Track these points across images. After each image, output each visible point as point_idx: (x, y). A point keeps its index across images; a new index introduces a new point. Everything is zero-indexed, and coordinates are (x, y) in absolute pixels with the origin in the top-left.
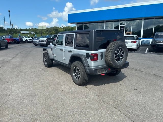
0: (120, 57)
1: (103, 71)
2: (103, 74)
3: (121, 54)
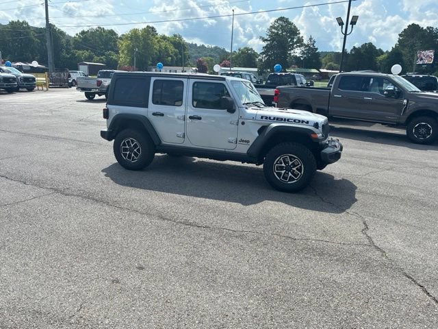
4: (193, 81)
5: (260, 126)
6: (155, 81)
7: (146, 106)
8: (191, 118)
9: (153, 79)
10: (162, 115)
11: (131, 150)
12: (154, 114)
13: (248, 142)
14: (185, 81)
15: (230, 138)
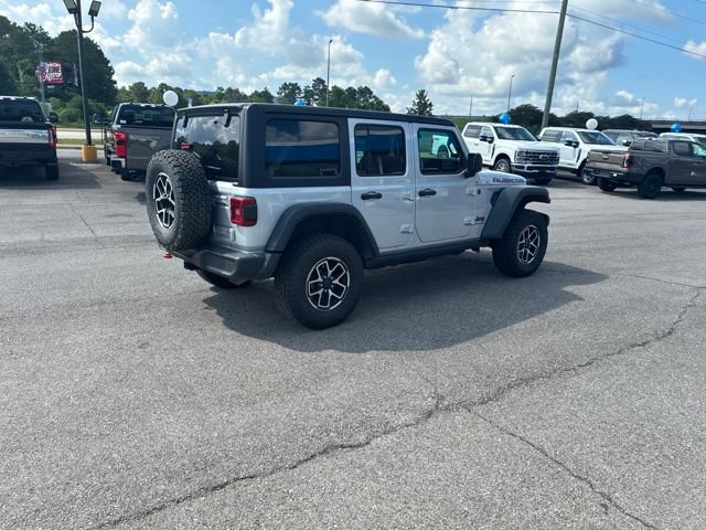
0: (169, 212)
3: (170, 199)
4: (417, 126)
5: (491, 194)
6: (358, 127)
7: (347, 182)
8: (422, 194)
9: (352, 122)
10: (379, 196)
11: (327, 284)
12: (365, 197)
13: (482, 219)
14: (404, 125)
15: (466, 220)
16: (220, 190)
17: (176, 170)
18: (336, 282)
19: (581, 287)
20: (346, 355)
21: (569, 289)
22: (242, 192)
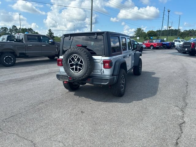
0: (78, 67)
1: (66, 79)
2: (66, 81)
3: (79, 63)
7: (122, 53)
12: (124, 57)
14: (126, 37)
16: (95, 58)
17: (85, 53)
18: (123, 82)
19: (154, 75)
20: (140, 101)
21: (153, 76)
22: (107, 58)
